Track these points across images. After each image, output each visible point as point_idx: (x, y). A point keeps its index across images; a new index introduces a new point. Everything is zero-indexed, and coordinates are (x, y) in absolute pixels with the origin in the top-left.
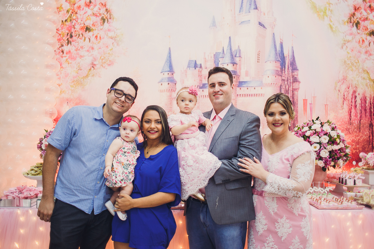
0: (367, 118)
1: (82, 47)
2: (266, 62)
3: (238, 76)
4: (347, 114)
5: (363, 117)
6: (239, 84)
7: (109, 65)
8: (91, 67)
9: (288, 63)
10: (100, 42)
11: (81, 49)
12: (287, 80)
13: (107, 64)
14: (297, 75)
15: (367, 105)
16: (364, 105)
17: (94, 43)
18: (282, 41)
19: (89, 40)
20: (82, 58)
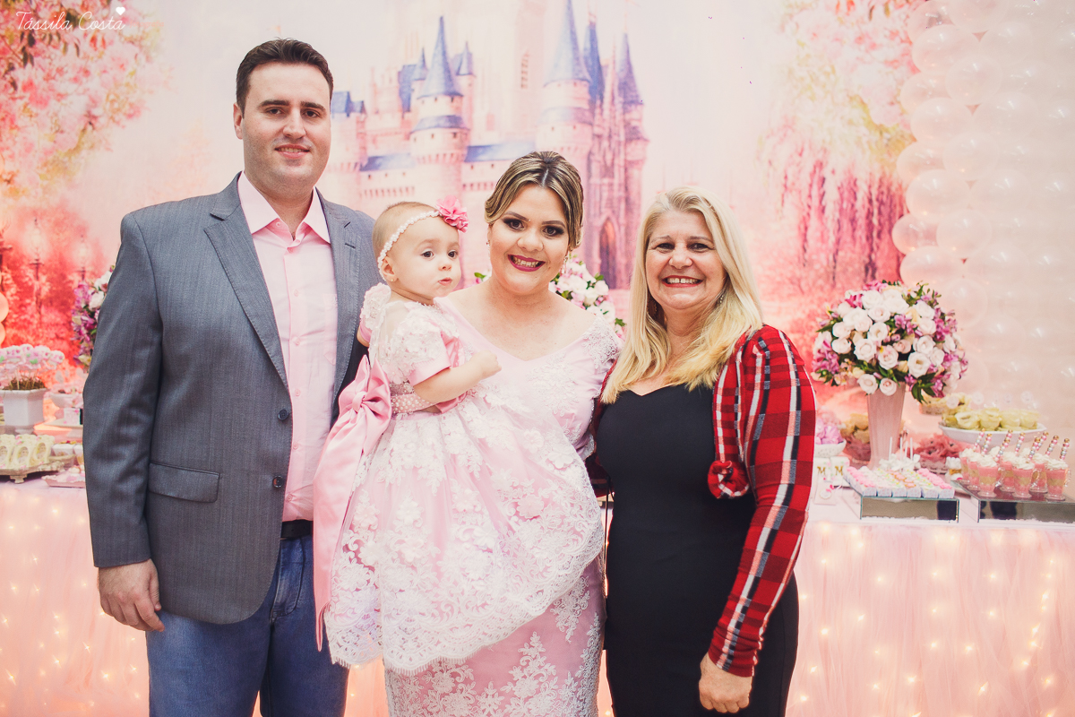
0: (858, 245)
1: (60, 71)
2: (545, 86)
3: (465, 131)
4: (795, 233)
5: (845, 242)
6: (469, 153)
7: (130, 116)
8: (86, 125)
9: (613, 85)
10: (103, 53)
11: (58, 76)
12: (610, 137)
13: (125, 114)
14: (640, 120)
15: (859, 204)
16: (850, 206)
17: (88, 57)
18: (593, 20)
19: (75, 50)
20: (63, 101)
